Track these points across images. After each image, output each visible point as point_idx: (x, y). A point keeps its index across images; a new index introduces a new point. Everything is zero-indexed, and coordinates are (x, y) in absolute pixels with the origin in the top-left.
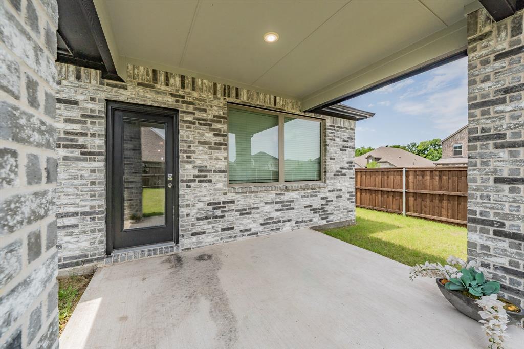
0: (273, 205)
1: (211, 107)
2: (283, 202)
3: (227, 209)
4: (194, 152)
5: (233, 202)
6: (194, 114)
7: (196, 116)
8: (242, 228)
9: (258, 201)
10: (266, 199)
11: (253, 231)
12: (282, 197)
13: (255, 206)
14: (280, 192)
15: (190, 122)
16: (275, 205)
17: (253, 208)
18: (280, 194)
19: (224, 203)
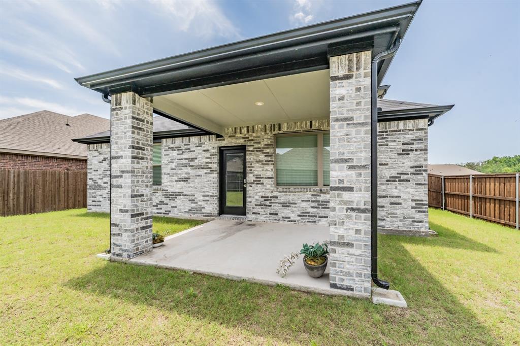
0: (308, 203)
1: (263, 139)
2: (319, 201)
3: (273, 201)
4: (253, 167)
5: (277, 197)
6: (254, 146)
8: (283, 215)
9: (296, 198)
10: (303, 197)
11: (292, 219)
12: (318, 197)
13: (294, 202)
14: (315, 193)
15: (252, 151)
16: (310, 203)
17: (292, 203)
18: (315, 195)
19: (271, 197)
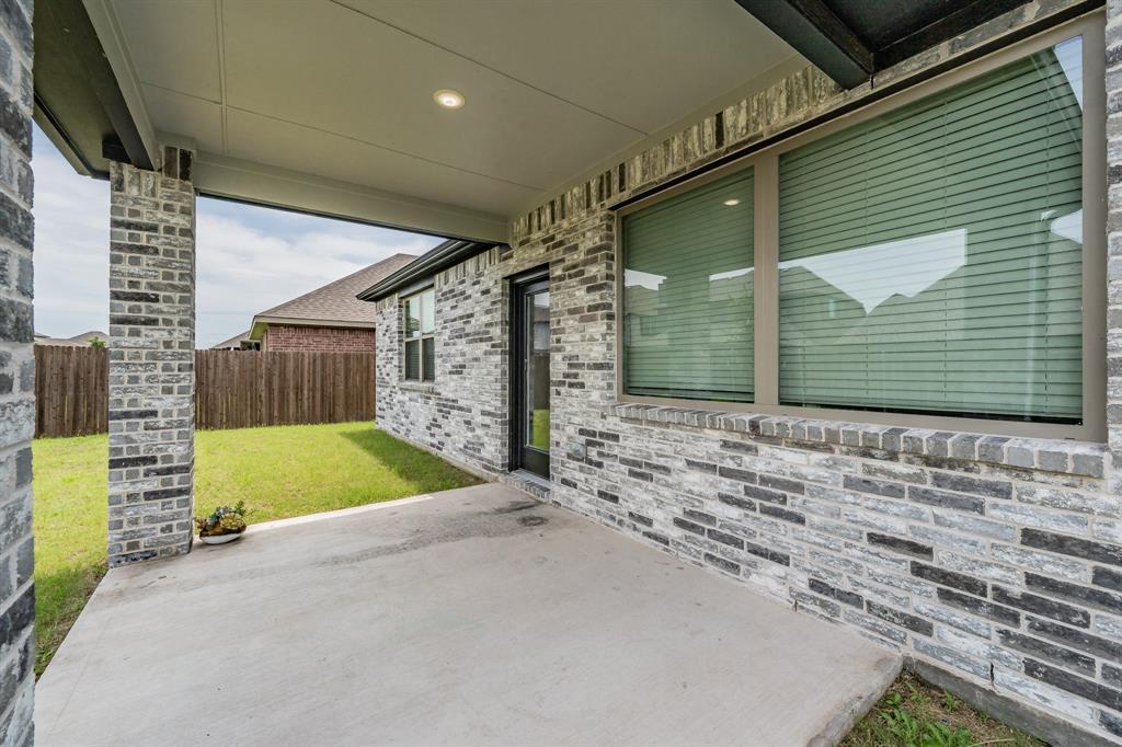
0: (715, 477)
1: (584, 235)
2: (749, 476)
3: (605, 450)
4: (562, 331)
5: (615, 437)
6: (563, 260)
7: (567, 263)
8: (633, 508)
9: (669, 450)
10: (690, 449)
11: (656, 528)
12: (747, 458)
13: (662, 462)
14: (735, 438)
15: (561, 278)
16: (718, 477)
17: (656, 467)
18: (736, 446)
19: (602, 435)
